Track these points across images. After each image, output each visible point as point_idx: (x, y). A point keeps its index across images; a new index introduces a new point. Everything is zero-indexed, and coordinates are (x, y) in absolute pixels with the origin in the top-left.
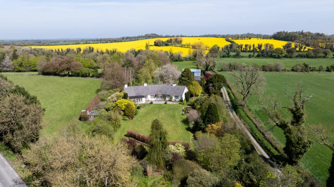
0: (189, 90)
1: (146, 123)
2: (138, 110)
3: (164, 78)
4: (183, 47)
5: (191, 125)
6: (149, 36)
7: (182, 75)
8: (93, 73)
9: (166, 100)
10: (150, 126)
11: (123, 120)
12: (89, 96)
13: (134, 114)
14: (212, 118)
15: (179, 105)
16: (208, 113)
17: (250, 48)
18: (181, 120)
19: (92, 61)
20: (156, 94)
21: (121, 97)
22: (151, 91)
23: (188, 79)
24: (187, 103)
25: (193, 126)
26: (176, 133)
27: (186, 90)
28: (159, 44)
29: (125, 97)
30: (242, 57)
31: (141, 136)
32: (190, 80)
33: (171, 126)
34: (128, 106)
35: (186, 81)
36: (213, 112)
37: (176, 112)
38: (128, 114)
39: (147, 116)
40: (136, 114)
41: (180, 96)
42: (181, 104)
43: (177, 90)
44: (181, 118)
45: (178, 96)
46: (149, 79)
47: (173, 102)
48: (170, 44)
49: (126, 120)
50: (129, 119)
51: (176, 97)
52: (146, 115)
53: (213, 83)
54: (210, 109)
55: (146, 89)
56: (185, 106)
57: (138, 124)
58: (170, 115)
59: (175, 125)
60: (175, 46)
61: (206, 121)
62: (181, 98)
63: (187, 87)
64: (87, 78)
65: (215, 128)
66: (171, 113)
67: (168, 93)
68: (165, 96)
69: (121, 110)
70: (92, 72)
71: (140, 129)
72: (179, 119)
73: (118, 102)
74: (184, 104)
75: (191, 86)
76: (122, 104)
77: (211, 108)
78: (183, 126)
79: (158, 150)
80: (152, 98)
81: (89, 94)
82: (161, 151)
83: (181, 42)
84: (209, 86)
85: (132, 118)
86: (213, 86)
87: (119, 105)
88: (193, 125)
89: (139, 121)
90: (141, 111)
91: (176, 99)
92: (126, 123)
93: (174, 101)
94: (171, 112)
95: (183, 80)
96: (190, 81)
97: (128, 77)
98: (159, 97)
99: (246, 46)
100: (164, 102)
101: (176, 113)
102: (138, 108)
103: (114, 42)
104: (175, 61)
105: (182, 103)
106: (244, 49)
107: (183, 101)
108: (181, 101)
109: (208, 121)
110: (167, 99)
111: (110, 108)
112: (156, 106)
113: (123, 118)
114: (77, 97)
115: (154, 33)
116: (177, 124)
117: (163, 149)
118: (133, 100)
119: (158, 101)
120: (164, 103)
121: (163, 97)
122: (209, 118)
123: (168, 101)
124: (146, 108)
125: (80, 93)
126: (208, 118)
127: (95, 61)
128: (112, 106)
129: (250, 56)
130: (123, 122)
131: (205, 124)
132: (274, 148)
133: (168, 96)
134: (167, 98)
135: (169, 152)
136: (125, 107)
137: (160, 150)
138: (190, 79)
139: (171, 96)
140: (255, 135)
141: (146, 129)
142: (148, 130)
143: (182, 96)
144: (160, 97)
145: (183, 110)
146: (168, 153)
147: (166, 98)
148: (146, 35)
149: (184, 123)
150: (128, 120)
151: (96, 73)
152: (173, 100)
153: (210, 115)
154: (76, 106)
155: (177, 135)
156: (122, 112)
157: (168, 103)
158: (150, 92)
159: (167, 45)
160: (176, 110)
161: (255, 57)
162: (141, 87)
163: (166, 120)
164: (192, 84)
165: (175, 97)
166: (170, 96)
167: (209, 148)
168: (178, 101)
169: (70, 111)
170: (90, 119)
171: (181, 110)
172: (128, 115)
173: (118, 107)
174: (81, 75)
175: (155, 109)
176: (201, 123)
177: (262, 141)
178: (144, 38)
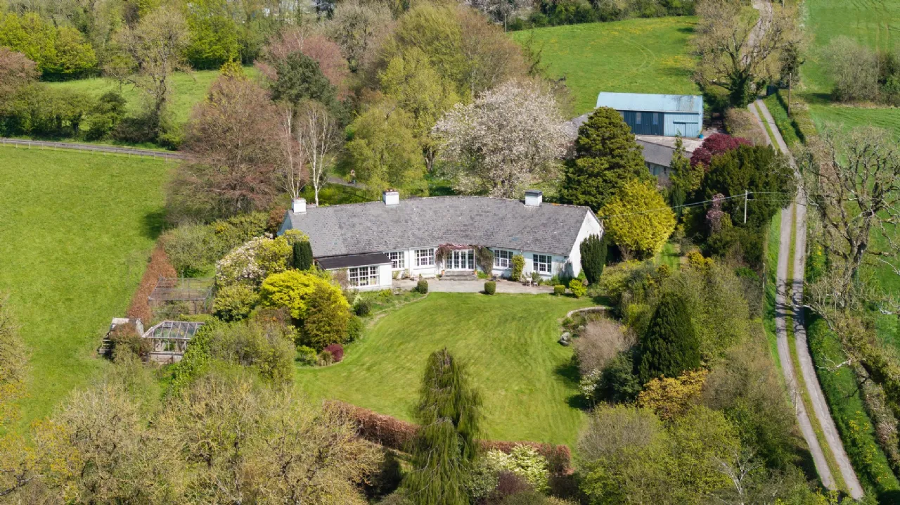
0: (606, 228)
1: (398, 375)
2: (361, 320)
3: (487, 159)
5: (586, 385)
7: (577, 142)
8: (98, 117)
9: (494, 272)
10: (414, 389)
11: (298, 360)
12: (110, 248)
13: (346, 336)
14: (669, 353)
15: (554, 297)
16: (654, 333)
18: (551, 365)
19: (68, 31)
20: (444, 243)
21: (282, 261)
22: (417, 232)
23: (607, 166)
24: (592, 290)
25: (596, 389)
26: (522, 416)
27: (591, 227)
29: (300, 257)
31: (379, 423)
32: (620, 171)
33: (506, 390)
34: (317, 302)
35: (597, 175)
36: (672, 330)
37: (536, 331)
38: (317, 335)
39: (402, 347)
40: (352, 340)
41: (561, 258)
42: (560, 297)
43: (544, 225)
44: (555, 358)
45: (550, 258)
46: (407, 165)
47: (526, 284)
49: (309, 363)
50: (325, 357)
51: (543, 259)
52: (397, 342)
53: (726, 194)
54: (660, 317)
55: (397, 221)
56: (578, 303)
57: (365, 378)
58: (503, 346)
59: (523, 386)
61: (644, 367)
62: (563, 265)
63: (595, 210)
64: (66, 142)
65: (675, 394)
66: (513, 336)
67: (501, 240)
68: (486, 253)
69: (288, 317)
70: (90, 113)
71: (373, 401)
72: (544, 361)
73: (272, 284)
74: (574, 296)
75: (617, 207)
76: (291, 293)
77: (665, 315)
78: (557, 391)
79: (446, 458)
80: (424, 262)
81: (105, 239)
82: (456, 464)
84: (710, 206)
85: (337, 354)
86: (728, 208)
87: (276, 297)
88: (597, 382)
89: (368, 369)
90: (373, 325)
91: (541, 272)
92: (309, 376)
93: (530, 280)
94: (511, 331)
95: (580, 171)
96: (619, 176)
97: (301, 153)
98: (457, 257)
100: (479, 286)
101: (535, 337)
102: (361, 310)
104: (571, 22)
105: (567, 291)
107: (571, 278)
108: (565, 278)
109: (652, 366)
110: (498, 269)
111: (234, 312)
112: (443, 301)
113: (297, 355)
114: (53, 257)
116: (530, 382)
117: (466, 459)
118: (332, 272)
119: (454, 277)
120: (483, 289)
121: (478, 260)
122: (657, 356)
123: (503, 277)
124: (398, 313)
125: (59, 236)
126: (654, 353)
127: (84, 29)
128: (243, 302)
130: (299, 371)
131: (639, 377)
132: (893, 471)
133: (504, 254)
134: (494, 267)
135: (484, 470)
136: (303, 306)
137: (452, 461)
138: (619, 166)
139: (515, 253)
140: (847, 424)
141: (400, 399)
142: (406, 402)
143: (566, 257)
144: (463, 257)
145: (566, 324)
146: (480, 474)
147: (490, 265)
149: (562, 377)
150: (320, 365)
151: (115, 115)
152: (523, 272)
153: (661, 341)
154: (70, 300)
155: (525, 424)
156: (291, 327)
157: (497, 290)
158: (413, 234)
160: (537, 322)
162: (372, 209)
163: (487, 366)
164: (623, 195)
165: (535, 260)
166: (511, 253)
167: (622, 451)
168: (550, 278)
169: (51, 321)
170: (153, 357)
171: (560, 321)
172: (318, 342)
173: (273, 304)
174: (28, 125)
175: (439, 318)
176: (624, 376)
177: (862, 447)
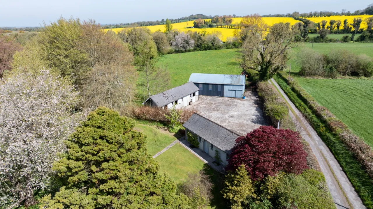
4: (232, 28)
6: (194, 17)
17: (338, 27)
28: (199, 24)
30: (330, 41)
48: (215, 24)
60: (221, 27)
83: (230, 21)
99: (332, 23)
103: (150, 26)
104: (206, 50)
106: (328, 28)
115: (201, 14)
129: (345, 40)
148: (190, 16)
159: (211, 26)
161: (355, 41)
178: (187, 20)
